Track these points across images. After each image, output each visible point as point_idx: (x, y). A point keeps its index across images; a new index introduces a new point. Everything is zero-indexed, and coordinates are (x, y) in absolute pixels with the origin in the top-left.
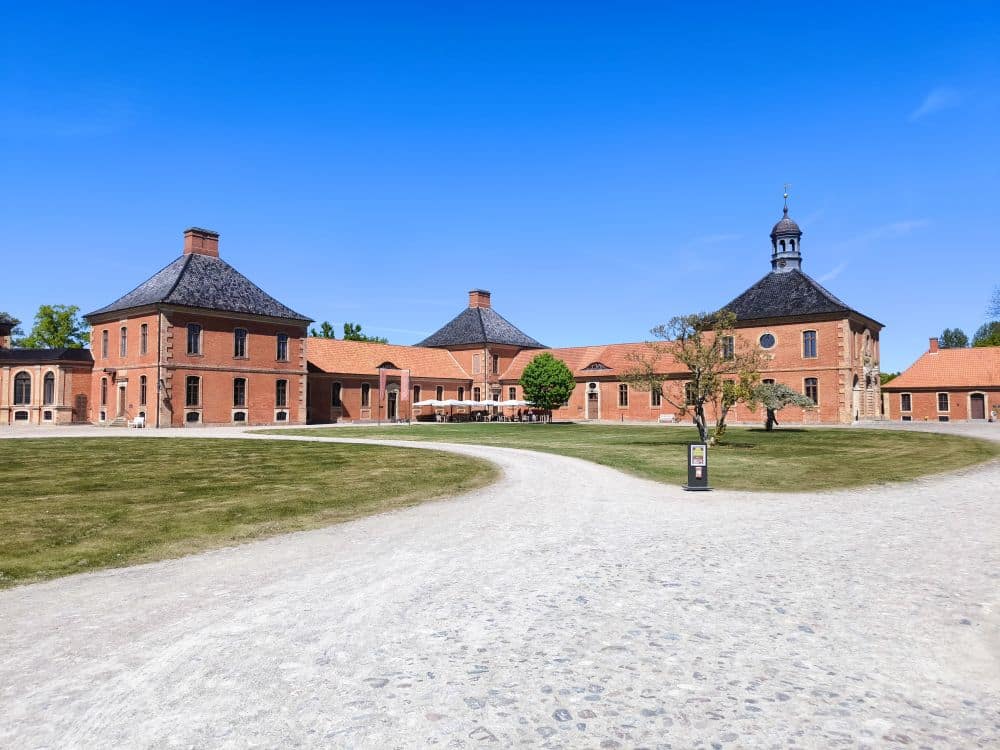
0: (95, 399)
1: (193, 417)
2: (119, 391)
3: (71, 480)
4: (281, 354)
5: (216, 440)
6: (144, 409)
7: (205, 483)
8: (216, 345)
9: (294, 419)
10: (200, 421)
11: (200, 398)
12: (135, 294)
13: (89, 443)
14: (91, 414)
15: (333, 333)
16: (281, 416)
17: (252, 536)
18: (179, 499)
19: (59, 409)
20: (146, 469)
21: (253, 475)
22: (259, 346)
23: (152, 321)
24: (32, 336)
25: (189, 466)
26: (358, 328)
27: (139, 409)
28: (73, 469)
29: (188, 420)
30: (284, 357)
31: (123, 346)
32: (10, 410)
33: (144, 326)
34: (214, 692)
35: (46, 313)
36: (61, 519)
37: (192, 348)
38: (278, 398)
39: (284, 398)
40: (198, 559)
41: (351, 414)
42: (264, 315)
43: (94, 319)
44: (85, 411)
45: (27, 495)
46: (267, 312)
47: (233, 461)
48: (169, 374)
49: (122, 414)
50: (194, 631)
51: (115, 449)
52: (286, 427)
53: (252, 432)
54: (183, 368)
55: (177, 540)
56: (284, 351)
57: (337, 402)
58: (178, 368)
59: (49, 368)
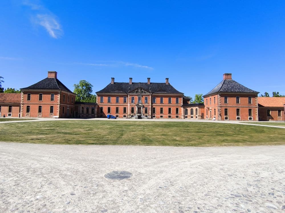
0: (205, 114)
1: (226, 118)
2: (210, 112)
3: (196, 130)
4: (250, 102)
5: (231, 124)
6: (215, 116)
7: (222, 133)
8: (231, 101)
9: (254, 119)
10: (228, 119)
11: (228, 114)
12: (213, 90)
13: (203, 123)
14: (205, 117)
15: (269, 95)
16: (250, 119)
17: (225, 145)
18: (215, 136)
19: (199, 116)
20: (211, 129)
21: (235, 132)
22: (244, 100)
23: (216, 96)
24: (194, 101)
25: (221, 129)
26: (278, 93)
27: (214, 116)
28: (197, 128)
29: (225, 119)
30: (250, 103)
31: (210, 102)
32: (190, 116)
33: (215, 97)
34: (199, 168)
35: (197, 96)
36: (191, 137)
37: (226, 102)
38: (249, 114)
39: (251, 114)
40: (211, 148)
41: (274, 118)
42: (244, 92)
43: (205, 97)
44: (203, 117)
45: (188, 132)
46: (245, 92)
47: (232, 129)
48: (220, 108)
49: (211, 117)
50: (202, 159)
51: (207, 125)
52: (252, 122)
53: (241, 122)
54: (224, 107)
55: (209, 144)
56: (250, 101)
57: (269, 115)
58: (223, 107)
59: (197, 107)
